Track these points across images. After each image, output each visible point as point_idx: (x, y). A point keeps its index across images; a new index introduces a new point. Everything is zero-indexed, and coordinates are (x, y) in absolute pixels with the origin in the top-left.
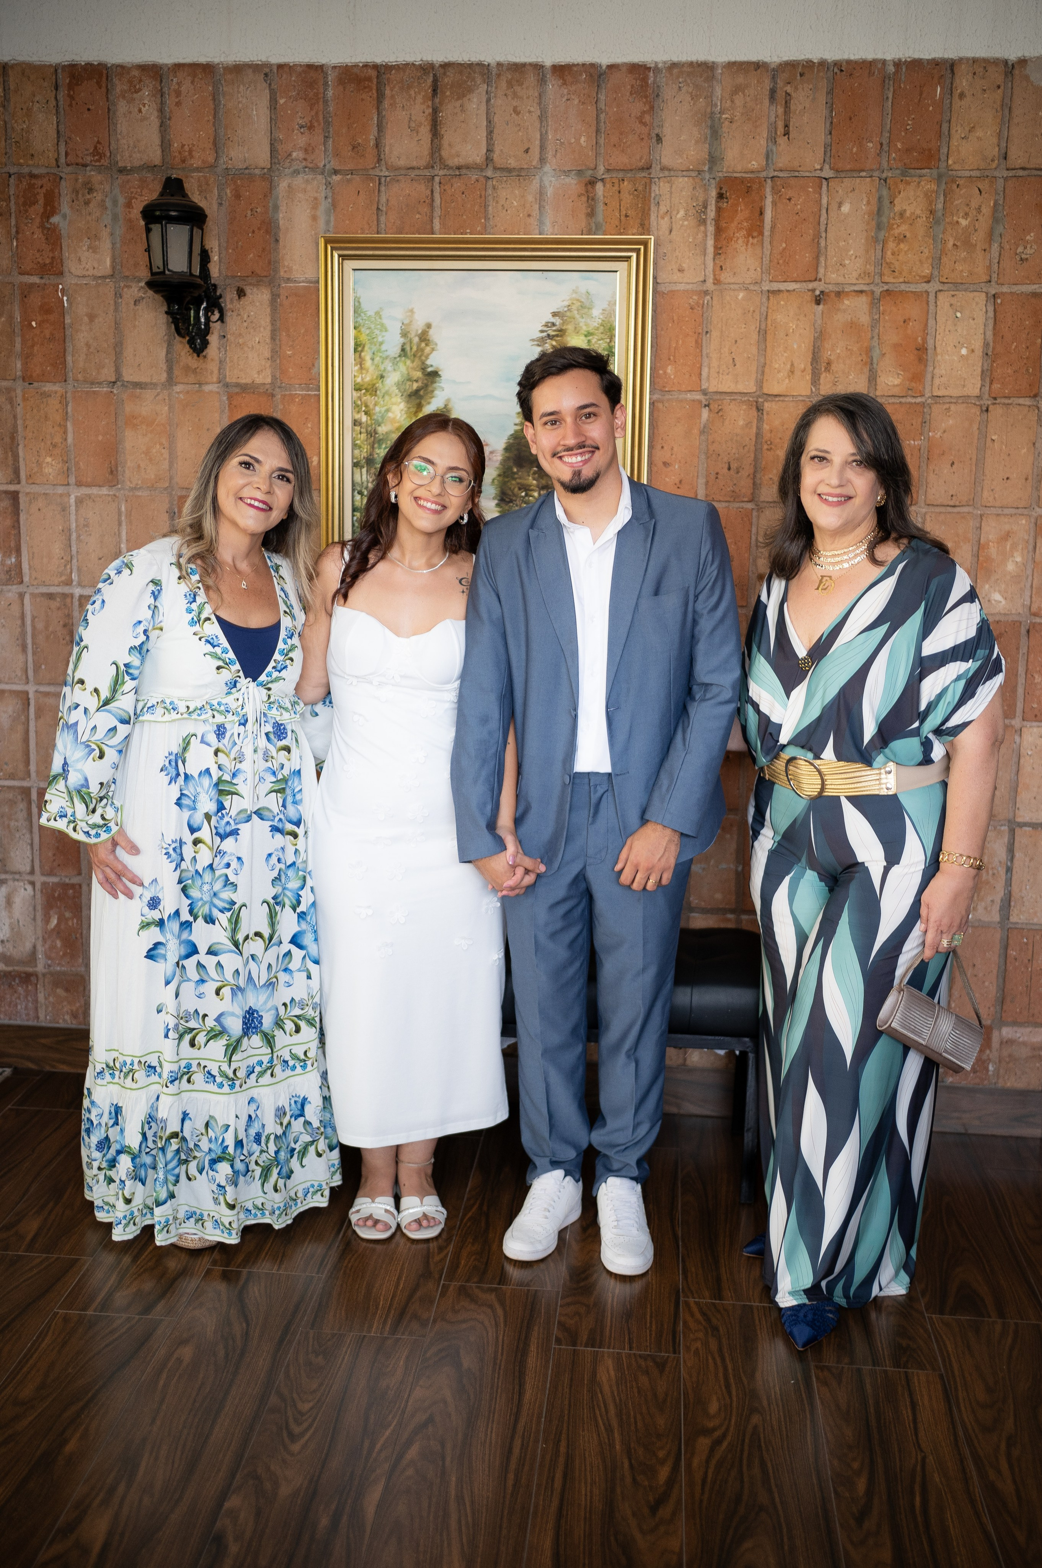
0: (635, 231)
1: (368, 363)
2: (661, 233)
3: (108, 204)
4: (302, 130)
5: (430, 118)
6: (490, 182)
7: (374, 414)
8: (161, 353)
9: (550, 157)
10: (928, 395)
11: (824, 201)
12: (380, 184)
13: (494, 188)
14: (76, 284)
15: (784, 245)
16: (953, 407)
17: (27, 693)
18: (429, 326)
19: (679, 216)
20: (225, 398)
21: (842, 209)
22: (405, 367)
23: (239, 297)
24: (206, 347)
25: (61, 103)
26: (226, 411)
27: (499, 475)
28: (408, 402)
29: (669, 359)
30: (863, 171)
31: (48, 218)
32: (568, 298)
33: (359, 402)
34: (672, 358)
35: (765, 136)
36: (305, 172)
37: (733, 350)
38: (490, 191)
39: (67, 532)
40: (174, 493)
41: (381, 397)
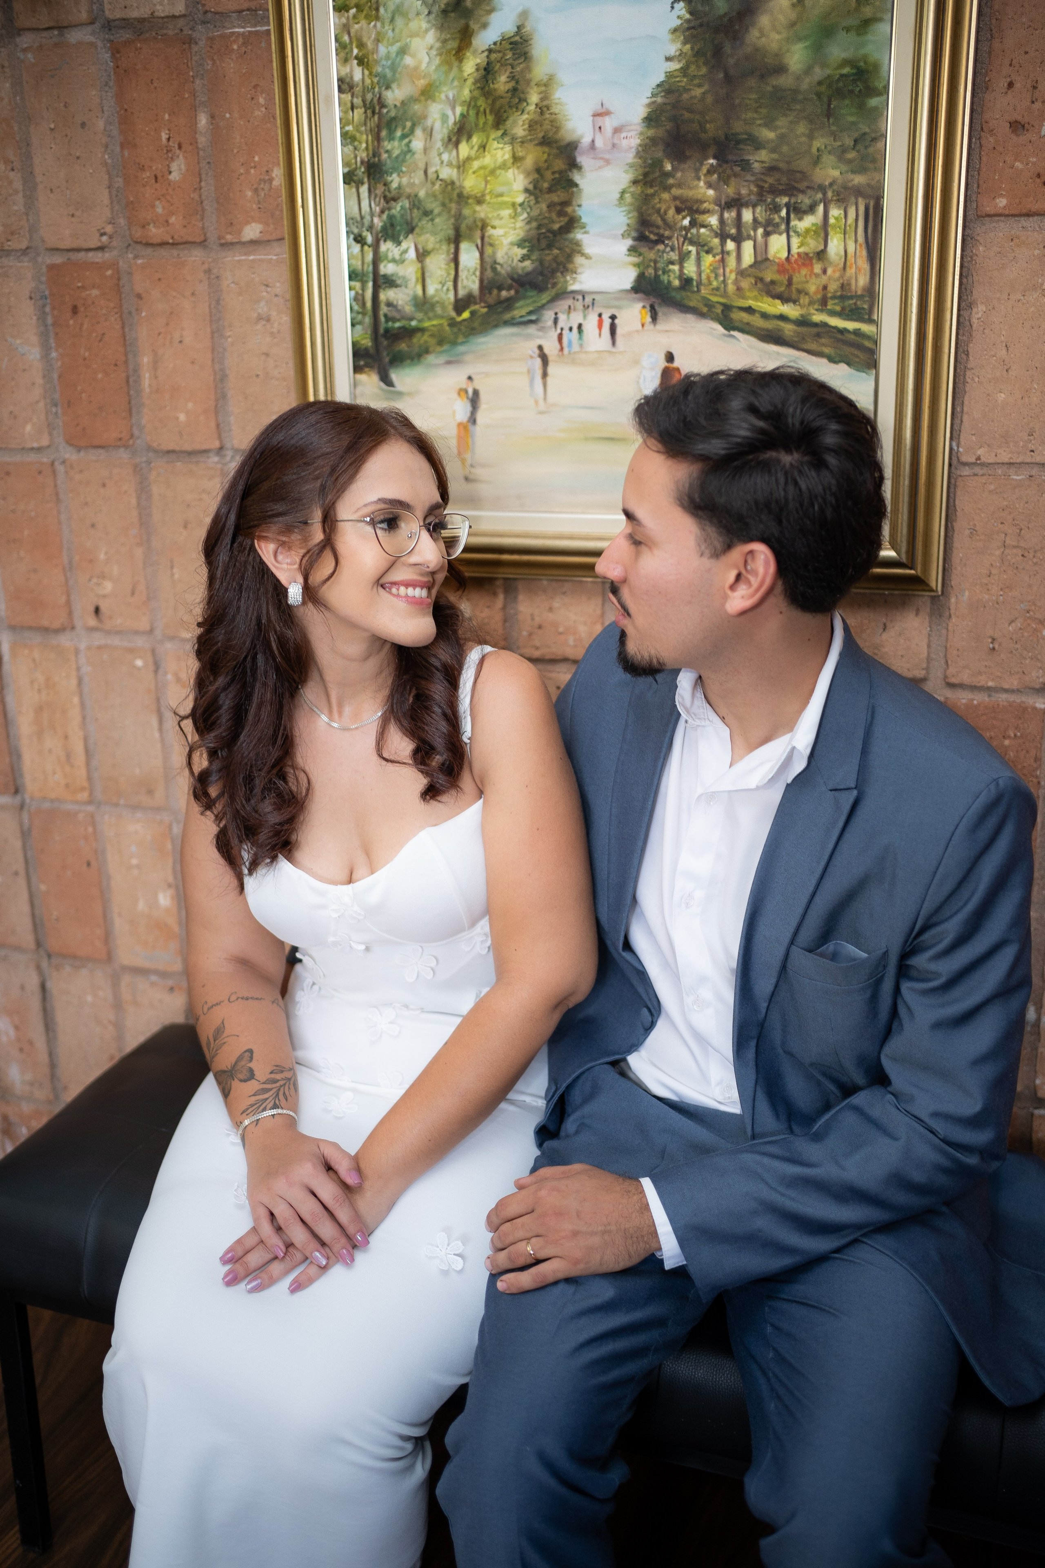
7: (377, 62)
20: (107, 56)
26: (111, 83)
27: (635, 182)
28: (441, 28)
33: (347, 38)
40: (40, 259)
41: (387, 21)
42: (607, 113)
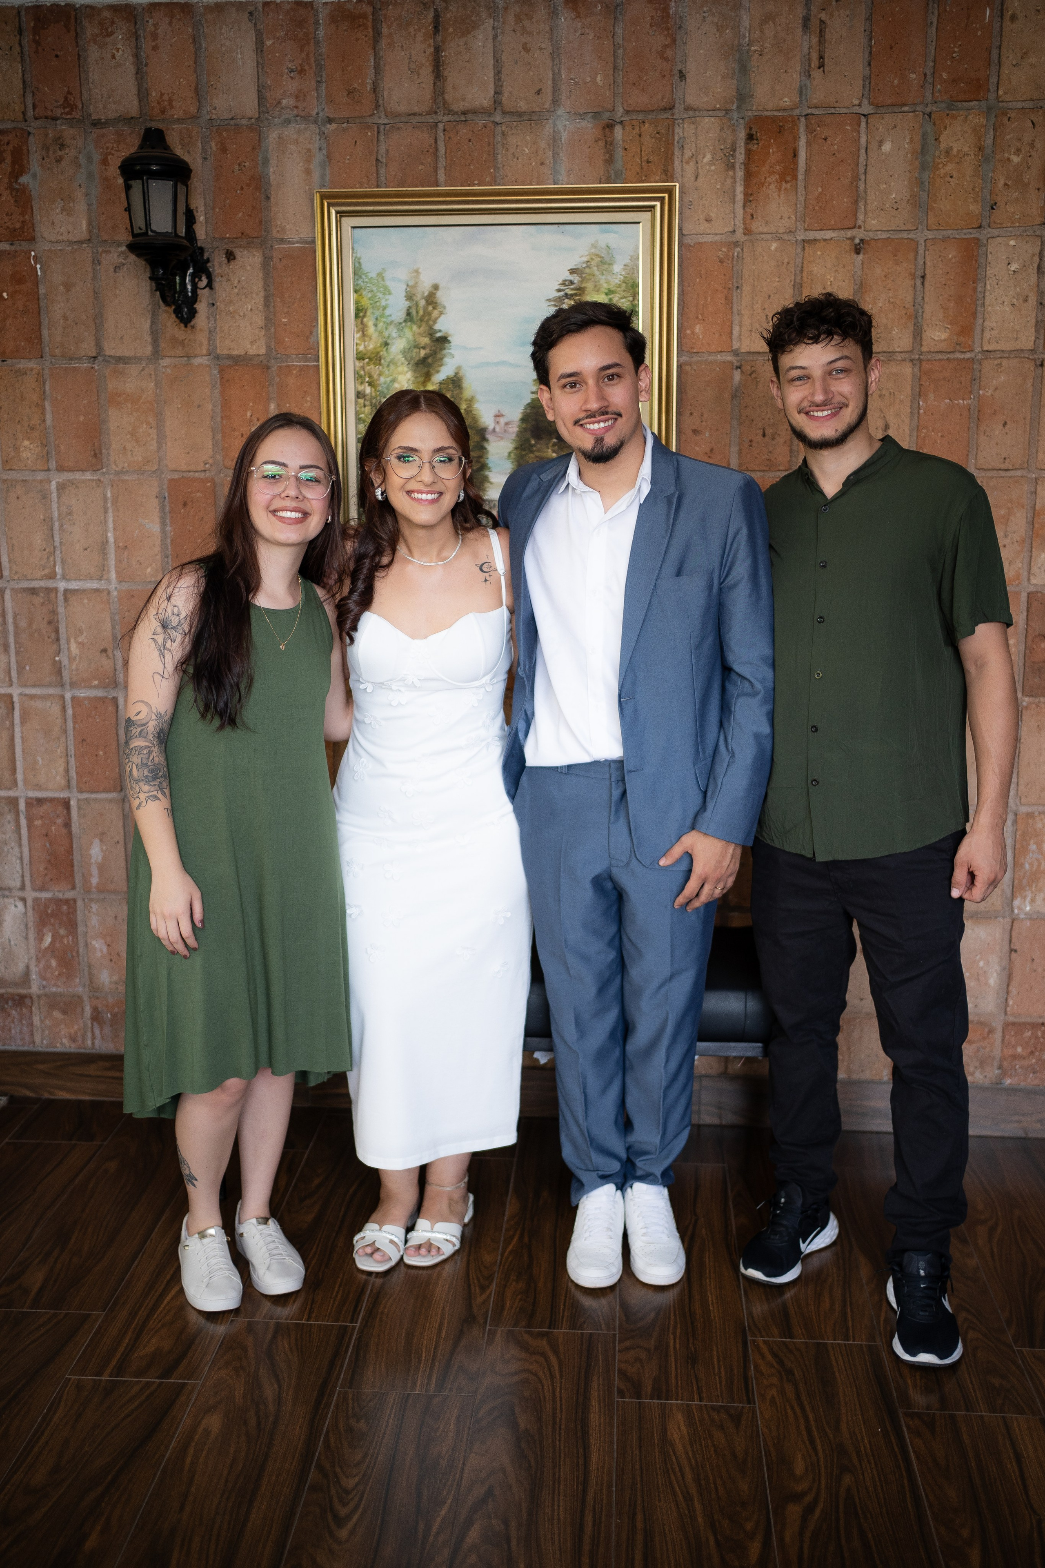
0: (658, 178)
1: (371, 329)
2: (686, 180)
3: (82, 160)
4: (292, 75)
5: (431, 58)
6: (499, 128)
7: (379, 385)
8: (146, 325)
9: (563, 98)
10: (978, 349)
11: (863, 140)
12: (378, 132)
13: (503, 134)
14: (50, 251)
15: (820, 190)
16: (1005, 362)
17: (11, 696)
18: (436, 287)
19: (705, 160)
20: (216, 372)
21: (883, 148)
22: (410, 333)
23: (229, 261)
24: (194, 317)
25: (26, 49)
26: (218, 385)
27: (516, 448)
28: (415, 371)
29: (697, 318)
30: (905, 105)
31: (17, 178)
32: (587, 253)
33: (362, 373)
34: (700, 316)
35: (798, 69)
36: (296, 121)
37: (766, 306)
38: (498, 138)
39: (48, 521)
40: (163, 476)
41: (386, 366)
42: (502, 416)
